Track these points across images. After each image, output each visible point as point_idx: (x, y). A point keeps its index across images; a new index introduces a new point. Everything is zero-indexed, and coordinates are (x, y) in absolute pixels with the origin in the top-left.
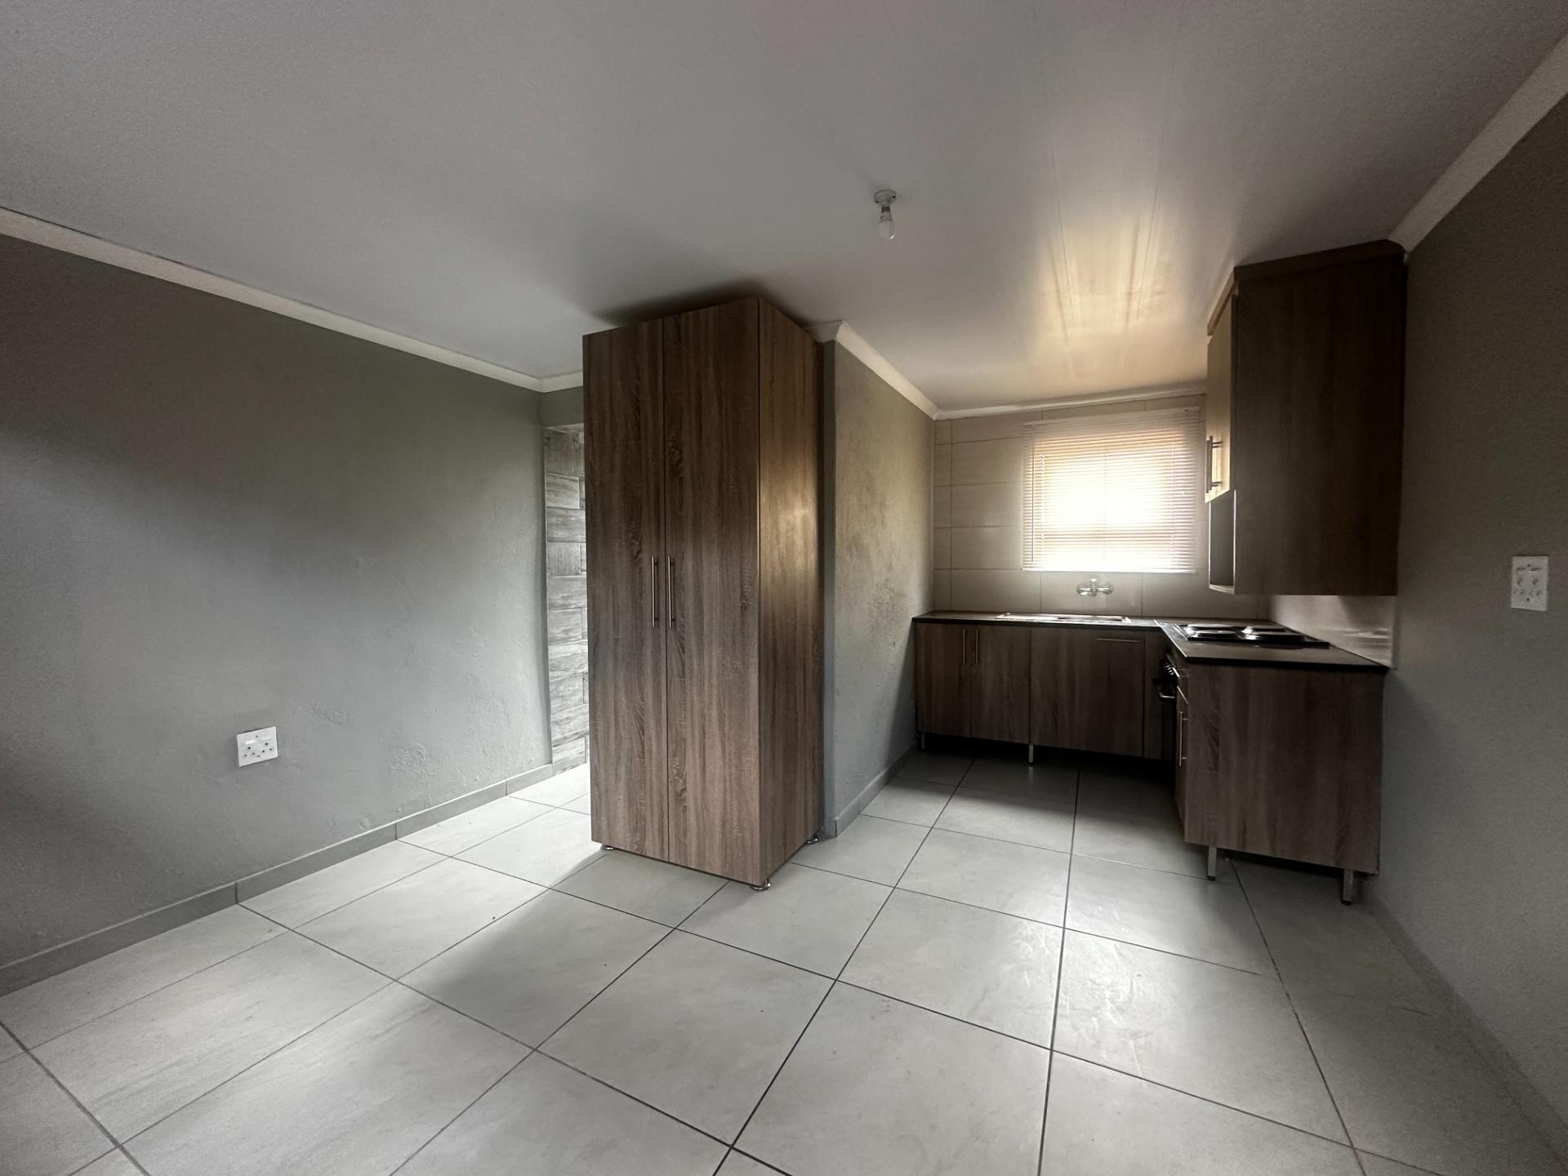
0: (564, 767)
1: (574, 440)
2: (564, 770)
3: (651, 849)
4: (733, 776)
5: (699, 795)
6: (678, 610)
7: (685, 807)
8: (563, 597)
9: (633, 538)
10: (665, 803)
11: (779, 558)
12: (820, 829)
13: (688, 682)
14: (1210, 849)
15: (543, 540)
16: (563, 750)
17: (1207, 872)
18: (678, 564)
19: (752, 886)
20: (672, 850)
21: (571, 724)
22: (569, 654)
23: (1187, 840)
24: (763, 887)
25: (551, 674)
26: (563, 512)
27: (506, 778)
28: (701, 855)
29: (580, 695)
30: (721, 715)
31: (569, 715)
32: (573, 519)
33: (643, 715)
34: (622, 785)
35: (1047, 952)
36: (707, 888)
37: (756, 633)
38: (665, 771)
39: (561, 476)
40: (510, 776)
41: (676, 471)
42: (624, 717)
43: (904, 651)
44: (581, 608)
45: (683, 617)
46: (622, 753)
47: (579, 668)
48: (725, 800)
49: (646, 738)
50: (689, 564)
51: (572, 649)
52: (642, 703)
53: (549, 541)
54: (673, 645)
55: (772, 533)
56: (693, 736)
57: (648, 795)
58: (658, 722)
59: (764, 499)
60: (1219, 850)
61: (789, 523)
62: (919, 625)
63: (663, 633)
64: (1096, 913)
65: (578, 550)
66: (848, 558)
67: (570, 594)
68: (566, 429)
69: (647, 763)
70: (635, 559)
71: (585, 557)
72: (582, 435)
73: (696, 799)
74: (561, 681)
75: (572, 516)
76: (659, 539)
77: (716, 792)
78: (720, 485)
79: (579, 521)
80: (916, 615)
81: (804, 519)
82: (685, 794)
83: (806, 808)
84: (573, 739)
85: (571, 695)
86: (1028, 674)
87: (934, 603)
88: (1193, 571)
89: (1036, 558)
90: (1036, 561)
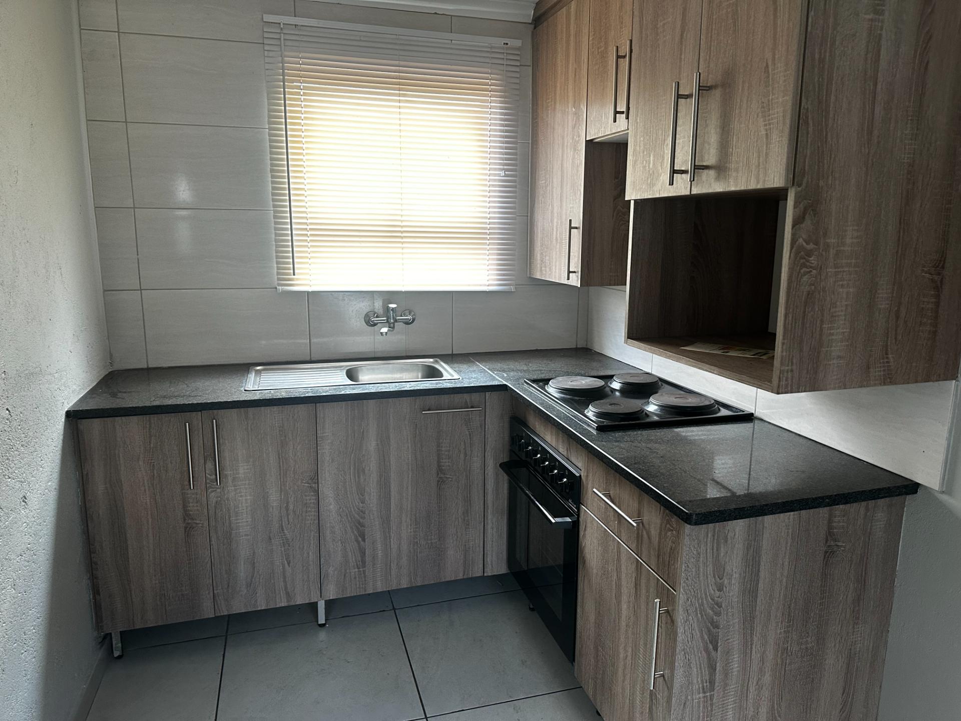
86: (314, 485)
87: (111, 355)
88: (513, 289)
89: (299, 268)
90: (299, 274)
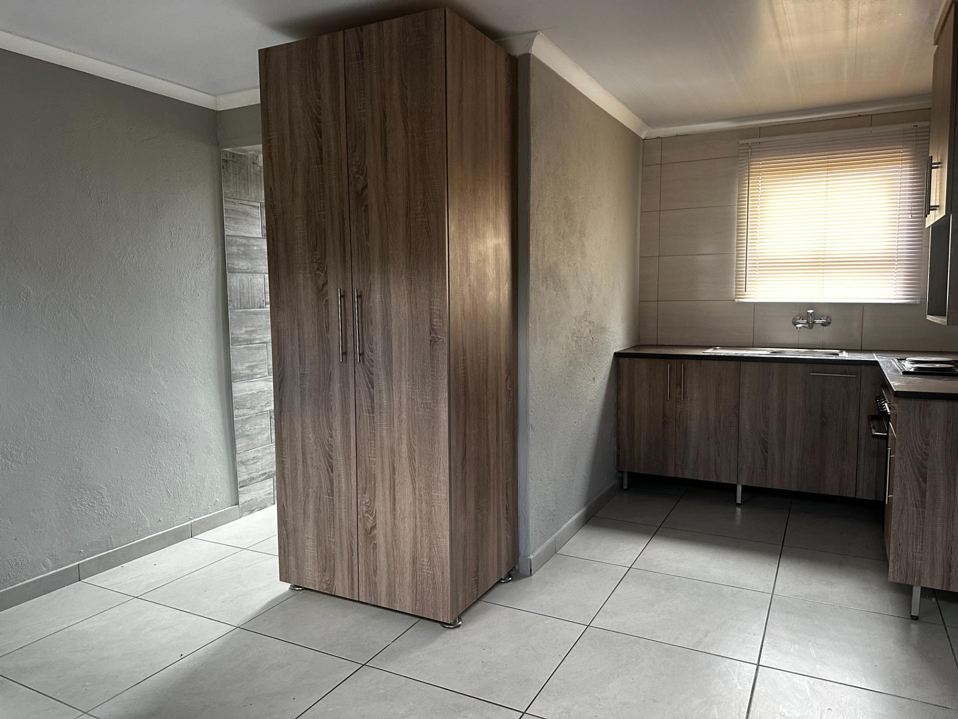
0: (251, 509)
1: (254, 163)
2: (252, 511)
3: (341, 587)
4: (424, 512)
5: (389, 534)
6: (366, 345)
7: (375, 544)
8: (247, 332)
9: (318, 269)
10: (355, 541)
11: (470, 290)
12: (514, 567)
13: (377, 418)
14: (914, 588)
15: (224, 272)
16: (249, 491)
17: (911, 613)
18: (364, 298)
19: (443, 624)
20: (362, 588)
21: (258, 463)
22: (255, 392)
23: (890, 579)
24: (454, 625)
25: (236, 412)
26: (244, 241)
27: (191, 519)
28: (391, 593)
29: (267, 434)
30: (411, 450)
31: (255, 455)
32: (255, 248)
33: (332, 451)
34: (310, 524)
35: (739, 687)
36: (397, 625)
37: (446, 367)
38: (354, 508)
39: (240, 202)
40: (195, 518)
41: (360, 197)
42: (312, 454)
43: (604, 387)
44: (266, 343)
45: (372, 351)
46: (311, 491)
47: (266, 406)
48: (415, 539)
49: (334, 475)
50: (377, 297)
51: (257, 387)
52: (330, 439)
53: (229, 272)
54: (362, 380)
55: (462, 264)
56: (383, 471)
57: (338, 535)
58: (347, 458)
59: (452, 228)
60: (924, 590)
61: (480, 253)
62: (622, 360)
63: (351, 368)
64: (792, 650)
65: (261, 282)
66: (543, 289)
67: (253, 328)
68: (245, 151)
69: (336, 500)
70: (321, 291)
71: (268, 290)
72: (261, 157)
73: (386, 536)
74: (247, 419)
75: (254, 246)
76: (345, 271)
77: (406, 527)
78: (407, 215)
79: (261, 250)
80: (617, 350)
81: (497, 249)
82: (375, 531)
83: (499, 546)
84: (260, 479)
85: (259, 434)
86: (736, 411)
87: (639, 337)
88: (918, 302)
89: (749, 288)
90: (749, 291)
